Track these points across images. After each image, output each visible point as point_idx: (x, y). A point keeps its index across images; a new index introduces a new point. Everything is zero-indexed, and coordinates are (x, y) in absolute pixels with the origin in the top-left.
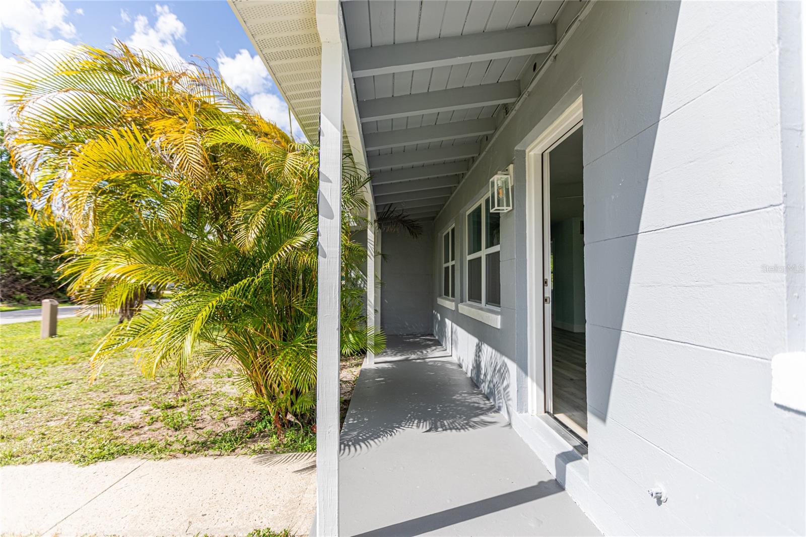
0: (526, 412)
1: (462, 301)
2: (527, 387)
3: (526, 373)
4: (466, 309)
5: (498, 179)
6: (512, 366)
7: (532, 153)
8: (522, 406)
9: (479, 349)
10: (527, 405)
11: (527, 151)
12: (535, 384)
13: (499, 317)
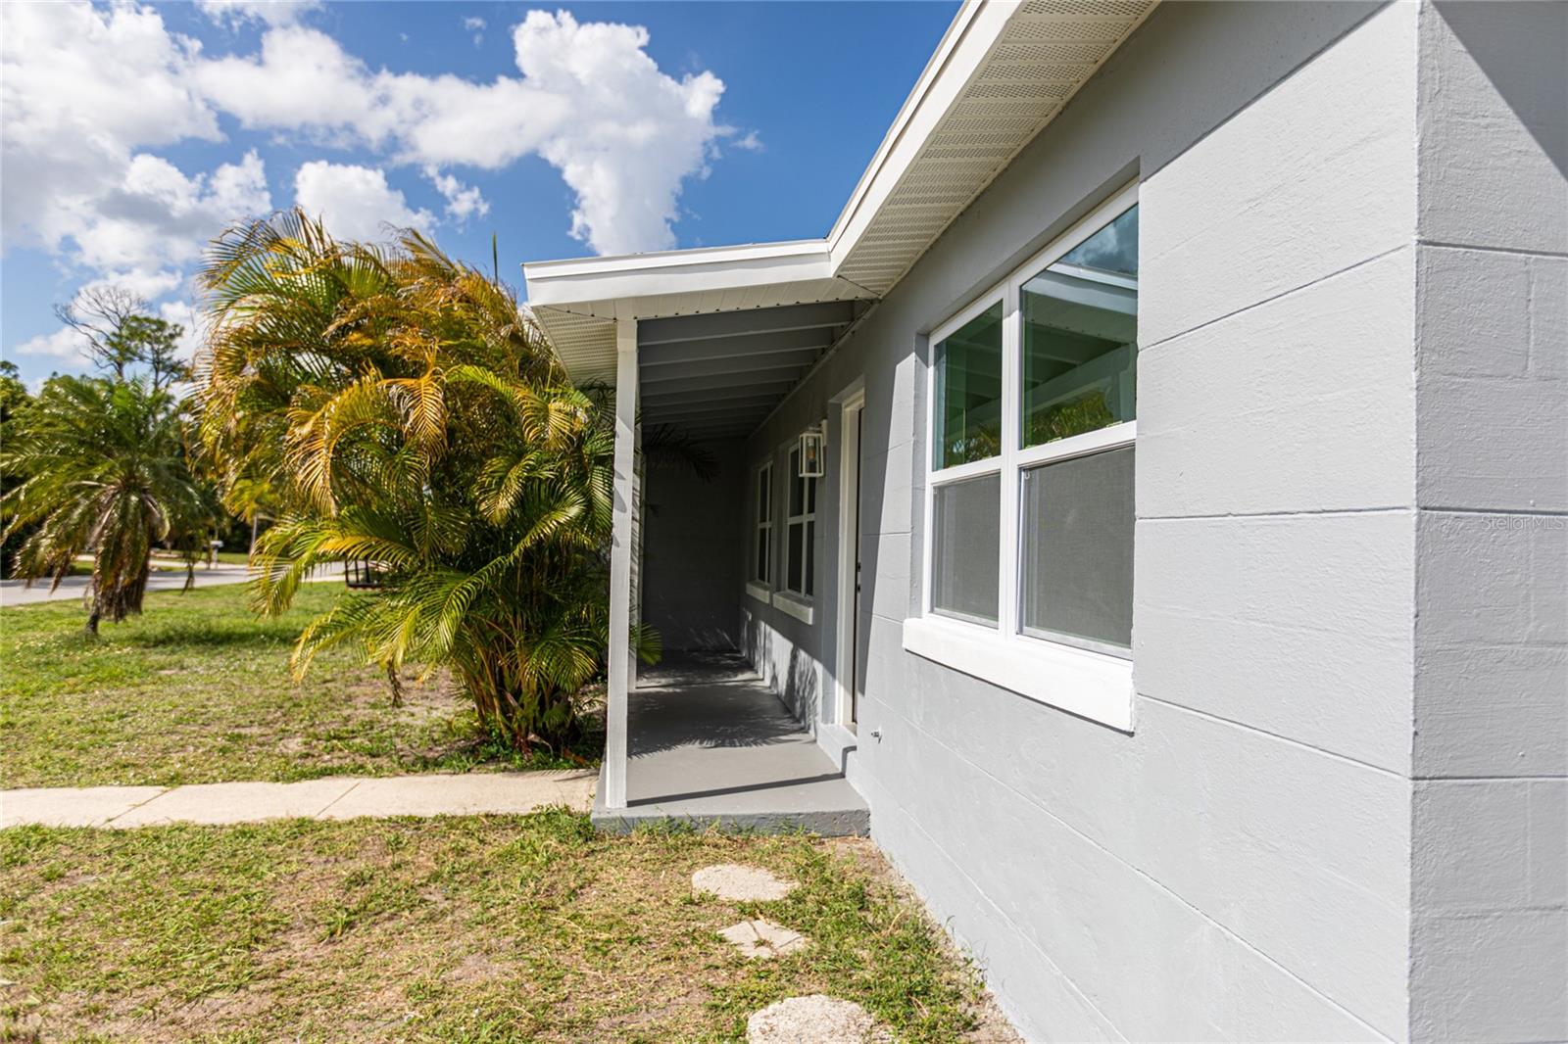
0: (833, 722)
1: (779, 589)
2: (834, 693)
3: (834, 676)
4: (781, 602)
5: (807, 437)
6: (819, 667)
7: (848, 409)
8: (828, 717)
9: (794, 657)
10: (833, 714)
11: (843, 405)
12: (842, 688)
13: (811, 610)
